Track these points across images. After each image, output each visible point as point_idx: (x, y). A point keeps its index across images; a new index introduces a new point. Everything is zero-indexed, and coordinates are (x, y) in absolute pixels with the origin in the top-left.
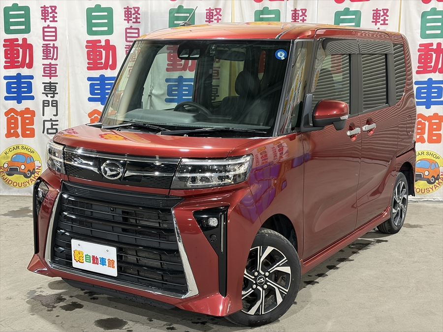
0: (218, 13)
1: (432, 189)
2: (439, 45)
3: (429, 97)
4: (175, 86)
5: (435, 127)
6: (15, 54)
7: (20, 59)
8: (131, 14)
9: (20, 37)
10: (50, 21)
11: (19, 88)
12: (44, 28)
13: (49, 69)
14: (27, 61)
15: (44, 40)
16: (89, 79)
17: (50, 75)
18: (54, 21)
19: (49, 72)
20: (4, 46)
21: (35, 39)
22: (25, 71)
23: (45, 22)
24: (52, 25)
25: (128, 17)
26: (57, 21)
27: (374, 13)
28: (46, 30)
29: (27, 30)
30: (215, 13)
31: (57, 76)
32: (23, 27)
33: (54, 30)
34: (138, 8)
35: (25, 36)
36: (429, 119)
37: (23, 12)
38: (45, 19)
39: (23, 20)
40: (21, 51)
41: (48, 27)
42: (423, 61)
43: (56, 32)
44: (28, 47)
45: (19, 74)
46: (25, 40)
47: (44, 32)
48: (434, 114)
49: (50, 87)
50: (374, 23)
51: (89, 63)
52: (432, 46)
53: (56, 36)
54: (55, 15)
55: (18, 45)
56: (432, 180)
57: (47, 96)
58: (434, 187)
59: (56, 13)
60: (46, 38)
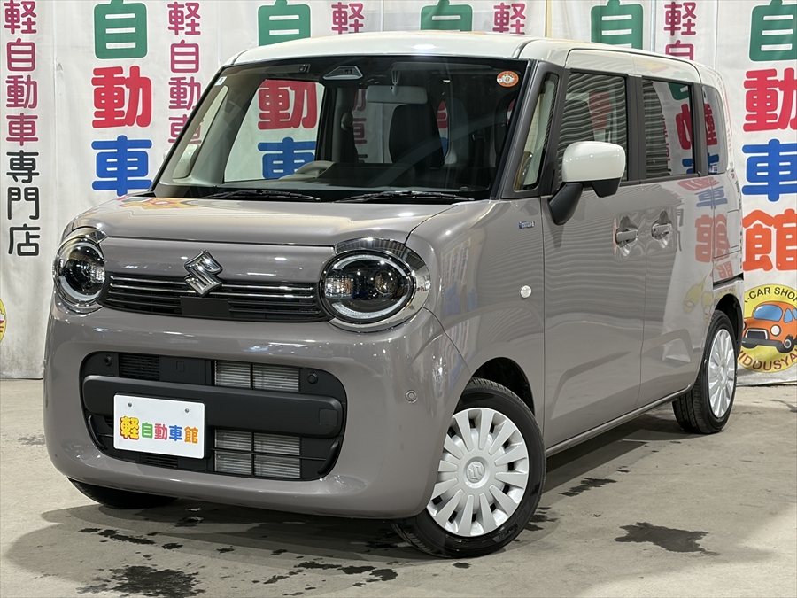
0: (518, 14)
1: (786, 361)
2: (789, 72)
3: (774, 177)
4: (278, 157)
5: (789, 237)
6: (116, 98)
7: (125, 109)
8: (345, 18)
9: (126, 64)
10: (187, 33)
11: (122, 165)
12: (173, 46)
13: (19, 126)
14: (139, 112)
15: (173, 70)
16: (96, 145)
17: (22, 137)
18: (193, 32)
19: (19, 131)
20: (95, 82)
21: (156, 67)
22: (134, 132)
23: (177, 34)
24: (190, 39)
25: (340, 23)
26: (199, 33)
27: (667, 12)
28: (177, 50)
29: (141, 51)
30: (512, 13)
31: (36, 139)
32: (133, 45)
33: (193, 50)
34: (361, 6)
35: (136, 62)
36: (777, 221)
37: (133, 16)
38: (177, 29)
39: (133, 30)
40: (127, 91)
41: (183, 44)
42: (755, 105)
43: (196, 54)
44: (140, 83)
45: (122, 139)
46: (135, 70)
47: (173, 54)
48: (786, 211)
49: (22, 162)
50: (669, 32)
51: (262, 116)
52: (775, 75)
53: (196, 62)
54: (197, 21)
55: (122, 81)
56: (788, 344)
57: (16, 180)
58: (789, 357)
59: (198, 17)
60: (177, 66)
